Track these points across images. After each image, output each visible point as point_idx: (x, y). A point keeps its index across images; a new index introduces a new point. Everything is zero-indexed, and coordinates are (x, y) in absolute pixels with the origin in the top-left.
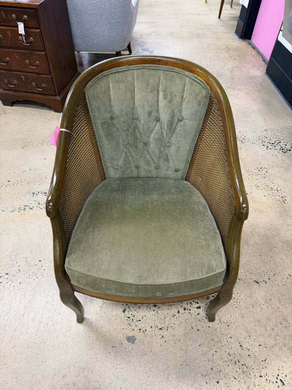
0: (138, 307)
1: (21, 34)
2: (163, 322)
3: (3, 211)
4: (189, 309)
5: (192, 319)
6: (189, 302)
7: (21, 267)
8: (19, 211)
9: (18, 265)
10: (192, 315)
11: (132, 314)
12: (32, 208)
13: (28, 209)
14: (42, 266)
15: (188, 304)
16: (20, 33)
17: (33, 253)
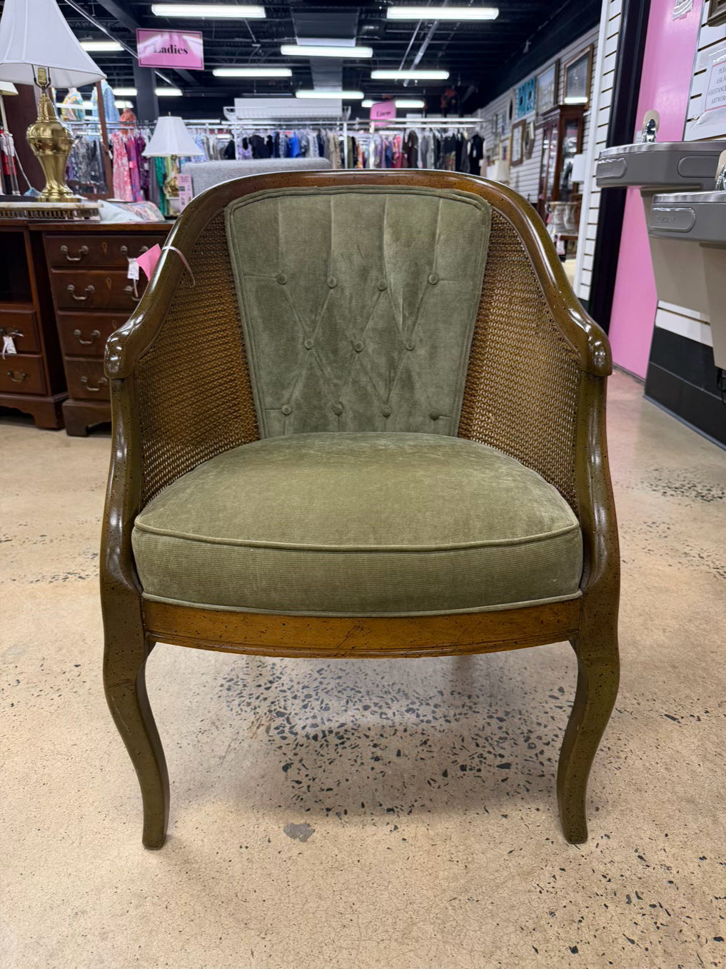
0: (329, 760)
1: (132, 280)
2: (398, 795)
3: (14, 580)
4: (477, 768)
5: (486, 791)
6: (477, 755)
7: (23, 675)
8: (51, 582)
9: (18, 670)
10: (484, 782)
11: (307, 776)
12: (84, 576)
13: (73, 579)
14: (79, 675)
15: (473, 758)
16: (130, 277)
17: (64, 651)
